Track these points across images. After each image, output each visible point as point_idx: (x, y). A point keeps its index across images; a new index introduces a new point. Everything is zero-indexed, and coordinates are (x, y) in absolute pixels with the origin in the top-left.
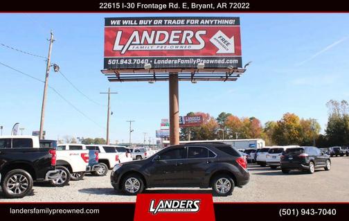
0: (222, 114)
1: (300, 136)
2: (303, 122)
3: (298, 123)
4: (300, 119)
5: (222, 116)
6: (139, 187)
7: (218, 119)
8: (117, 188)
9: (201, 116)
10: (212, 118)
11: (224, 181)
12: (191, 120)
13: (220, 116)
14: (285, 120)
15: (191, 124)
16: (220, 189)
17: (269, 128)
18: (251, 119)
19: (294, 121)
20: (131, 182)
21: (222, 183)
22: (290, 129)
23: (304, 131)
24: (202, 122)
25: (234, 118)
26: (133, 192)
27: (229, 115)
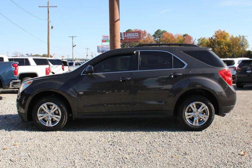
0: (158, 31)
1: (230, 51)
2: (233, 39)
3: (228, 39)
4: (230, 36)
5: (158, 33)
6: (60, 117)
7: (154, 36)
8: (25, 118)
9: (139, 32)
10: (149, 35)
11: (198, 106)
12: (129, 36)
13: (156, 33)
14: (216, 36)
15: (130, 39)
16: (192, 119)
17: (201, 44)
18: (185, 35)
19: (224, 37)
20: (46, 110)
21: (194, 109)
22: (221, 45)
23: (233, 48)
24: (140, 38)
25: (169, 35)
26: (51, 125)
27: (164, 32)
